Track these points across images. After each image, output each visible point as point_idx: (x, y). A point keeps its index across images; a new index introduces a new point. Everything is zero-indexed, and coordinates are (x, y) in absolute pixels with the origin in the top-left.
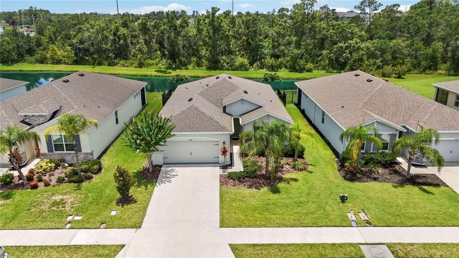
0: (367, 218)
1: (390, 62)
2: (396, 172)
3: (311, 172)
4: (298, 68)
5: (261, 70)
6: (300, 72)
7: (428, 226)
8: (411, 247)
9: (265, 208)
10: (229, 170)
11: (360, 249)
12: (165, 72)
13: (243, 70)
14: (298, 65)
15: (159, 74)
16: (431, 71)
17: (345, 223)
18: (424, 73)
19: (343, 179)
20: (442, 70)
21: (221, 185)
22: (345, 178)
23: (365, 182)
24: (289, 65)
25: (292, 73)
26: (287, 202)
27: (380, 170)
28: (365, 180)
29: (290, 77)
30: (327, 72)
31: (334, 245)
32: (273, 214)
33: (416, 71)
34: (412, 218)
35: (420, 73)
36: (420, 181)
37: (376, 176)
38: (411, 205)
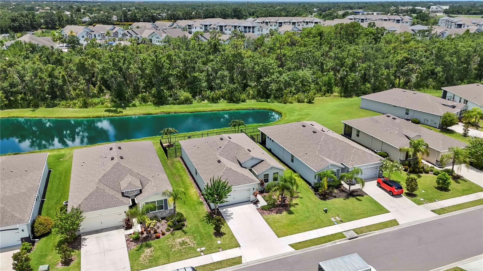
0: (340, 219)
1: (301, 89)
2: (343, 191)
3: (301, 198)
4: (235, 99)
5: (203, 102)
6: (237, 103)
7: (365, 218)
8: (362, 229)
9: (292, 224)
10: (260, 205)
11: (343, 234)
12: (115, 111)
13: (188, 104)
14: (235, 97)
15: (111, 114)
16: (329, 94)
17: (331, 224)
18: (325, 95)
19: (320, 199)
20: (336, 92)
21: (262, 215)
22: (321, 199)
23: (330, 199)
24: (227, 97)
25: (231, 104)
26: (301, 217)
27: (336, 191)
28: (330, 198)
29: (231, 109)
30: (257, 101)
31: (332, 235)
32: (298, 226)
33: (319, 95)
34: (358, 215)
35: (322, 96)
36: (355, 194)
37: (334, 195)
38: (356, 208)
